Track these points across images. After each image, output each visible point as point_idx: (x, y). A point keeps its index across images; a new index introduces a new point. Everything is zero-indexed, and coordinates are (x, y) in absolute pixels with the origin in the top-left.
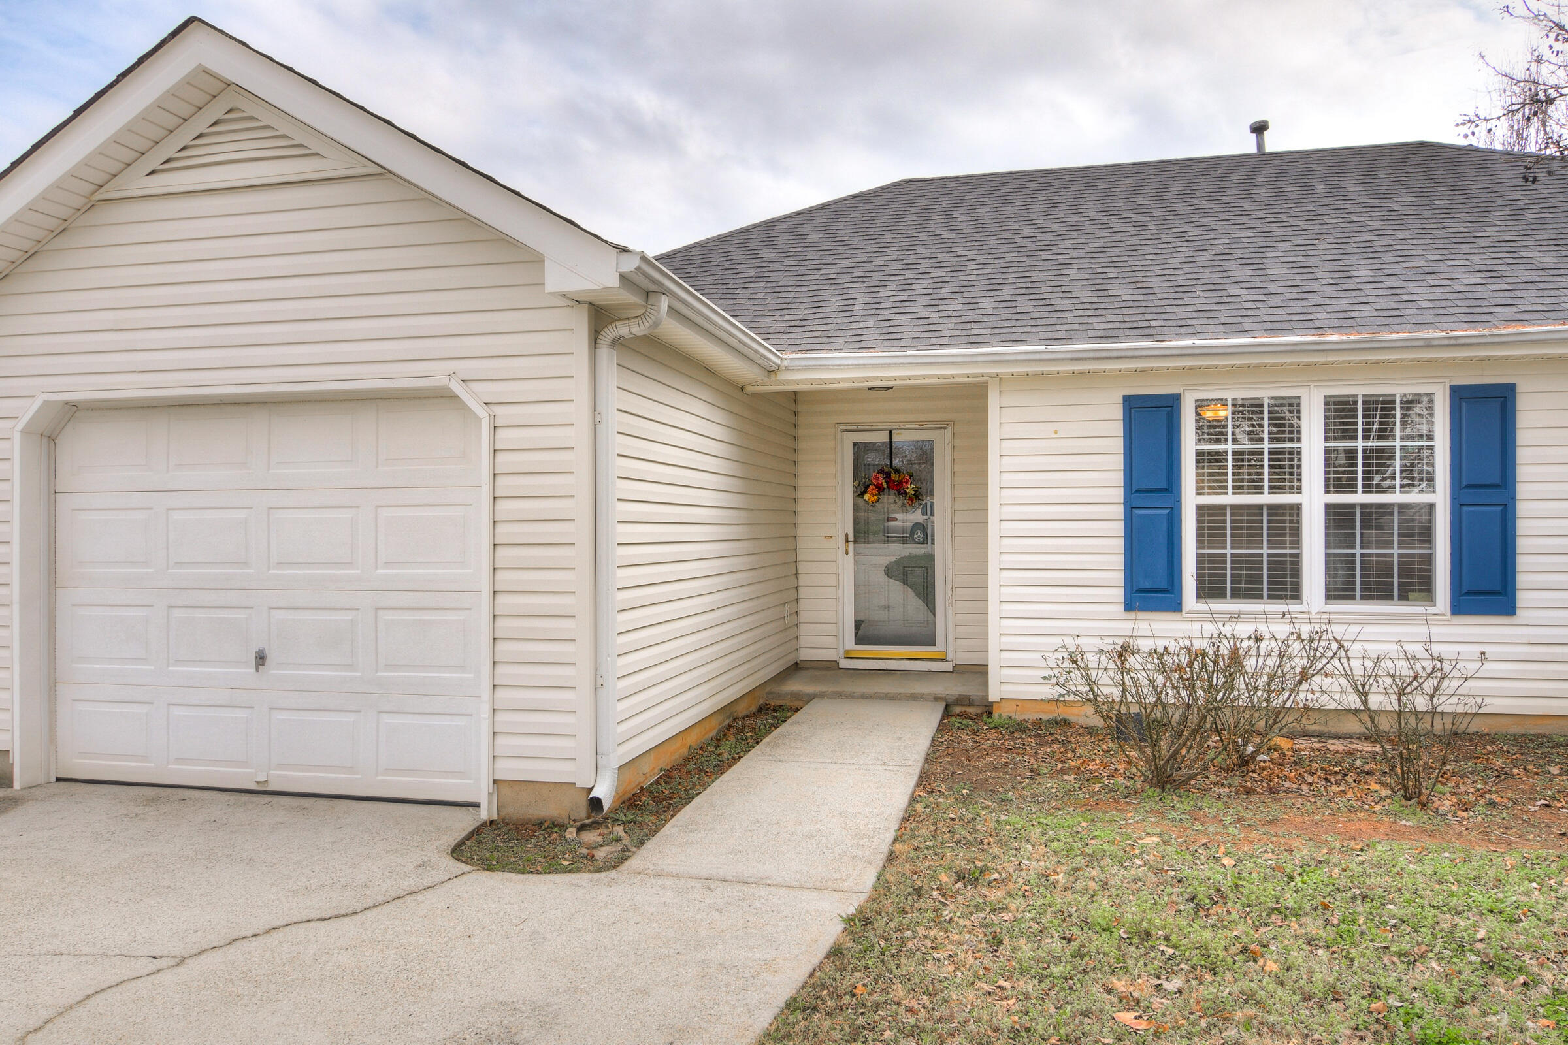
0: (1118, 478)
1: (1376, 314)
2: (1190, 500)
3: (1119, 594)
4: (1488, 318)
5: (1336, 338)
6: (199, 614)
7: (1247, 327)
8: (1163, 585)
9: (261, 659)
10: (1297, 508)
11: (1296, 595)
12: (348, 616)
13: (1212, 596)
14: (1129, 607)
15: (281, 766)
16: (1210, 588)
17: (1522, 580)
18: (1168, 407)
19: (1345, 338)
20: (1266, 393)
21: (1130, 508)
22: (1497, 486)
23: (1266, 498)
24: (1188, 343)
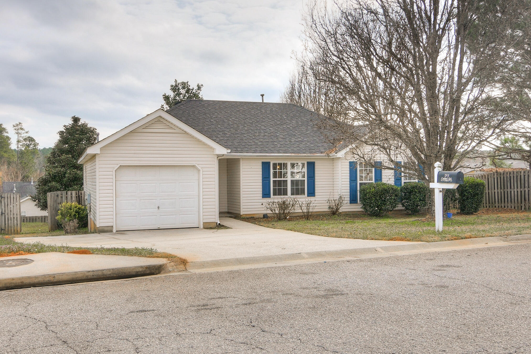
0: (261, 176)
1: (297, 150)
2: (272, 179)
3: (261, 195)
4: (312, 152)
5: (293, 155)
6: (146, 201)
7: (281, 152)
8: (268, 193)
9: (158, 208)
10: (287, 180)
11: (287, 195)
12: (175, 200)
13: (274, 195)
14: (263, 197)
15: (162, 225)
16: (275, 194)
17: (316, 191)
18: (269, 163)
19: (295, 155)
20: (282, 162)
21: (263, 180)
22: (312, 177)
23: (282, 179)
24: (275, 154)
